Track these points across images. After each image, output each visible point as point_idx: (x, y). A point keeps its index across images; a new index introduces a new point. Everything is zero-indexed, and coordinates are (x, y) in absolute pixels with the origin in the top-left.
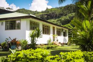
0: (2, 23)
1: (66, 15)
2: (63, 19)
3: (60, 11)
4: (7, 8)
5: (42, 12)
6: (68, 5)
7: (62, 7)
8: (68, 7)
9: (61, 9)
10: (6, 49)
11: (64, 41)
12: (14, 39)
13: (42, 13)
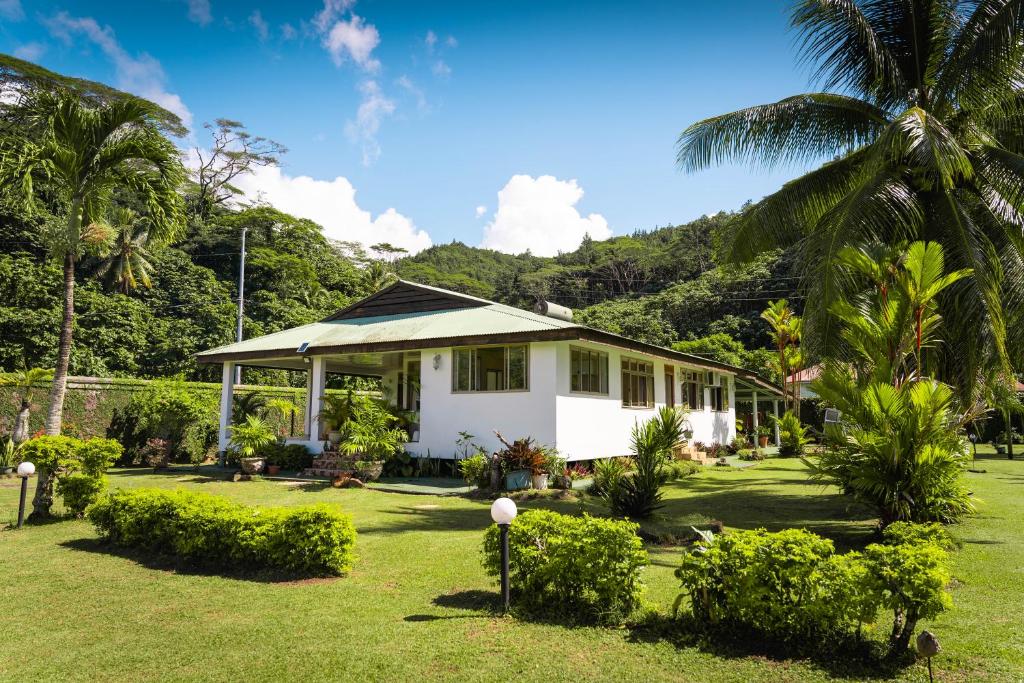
0: (438, 359)
1: (695, 275)
2: (678, 299)
3: (658, 252)
4: (374, 248)
5: (561, 260)
6: (704, 220)
7: (670, 230)
8: (706, 232)
9: (664, 240)
10: (487, 490)
11: (716, 433)
12: (516, 443)
13: (561, 268)
